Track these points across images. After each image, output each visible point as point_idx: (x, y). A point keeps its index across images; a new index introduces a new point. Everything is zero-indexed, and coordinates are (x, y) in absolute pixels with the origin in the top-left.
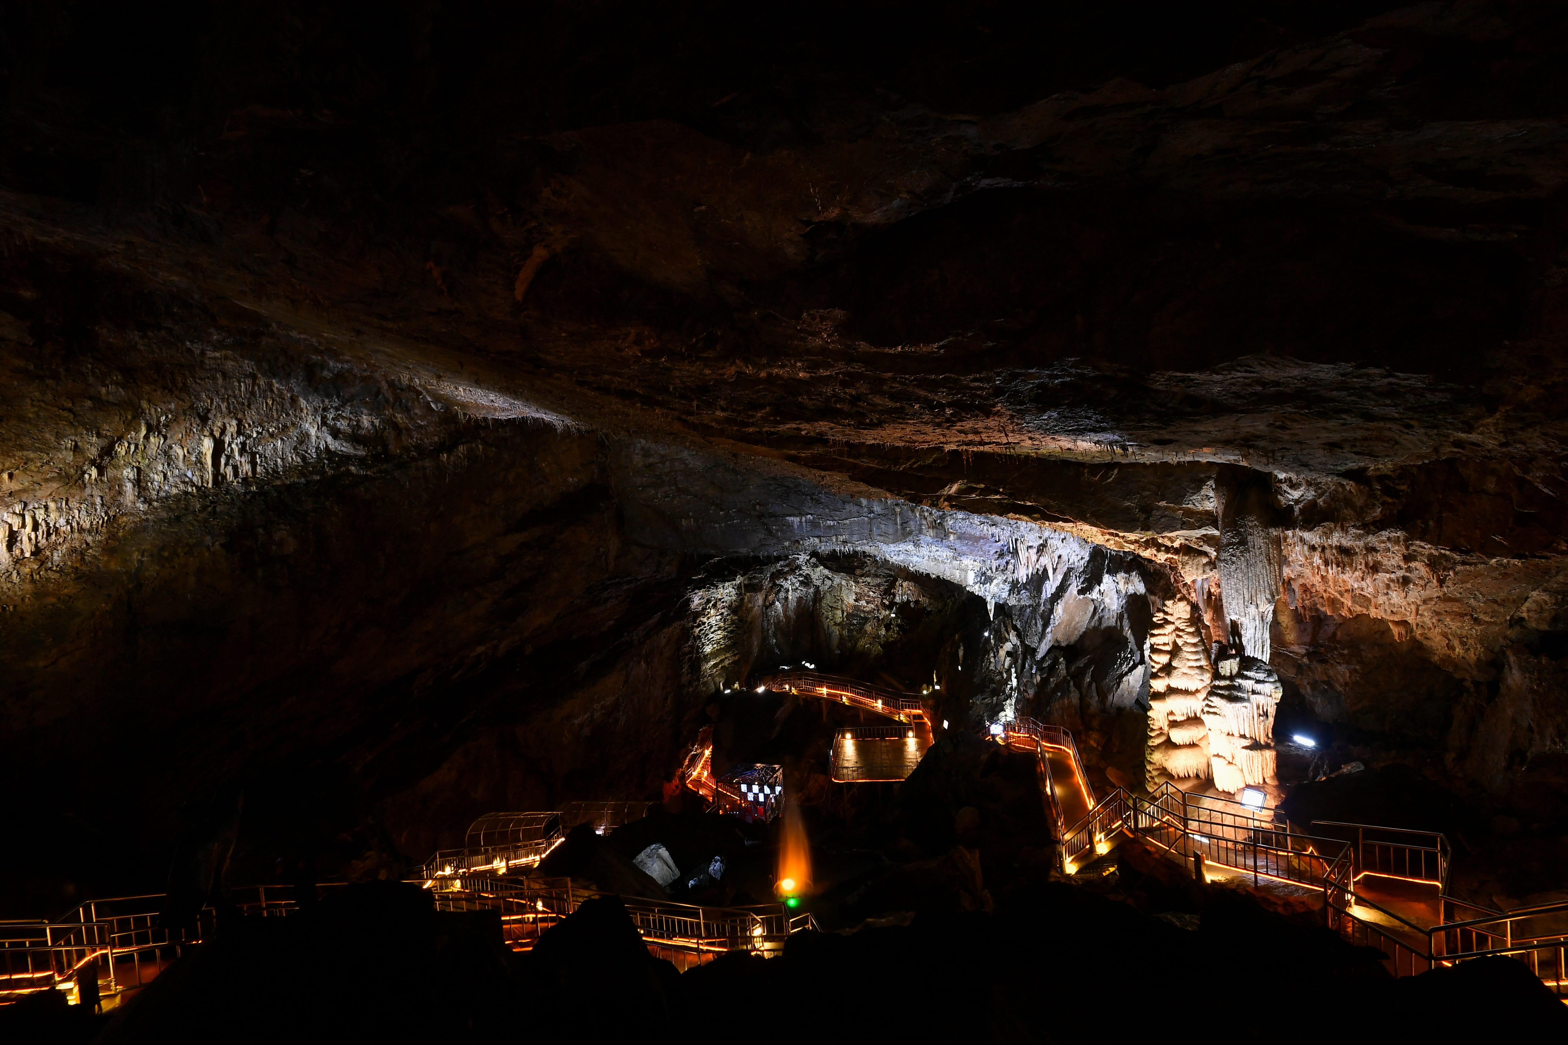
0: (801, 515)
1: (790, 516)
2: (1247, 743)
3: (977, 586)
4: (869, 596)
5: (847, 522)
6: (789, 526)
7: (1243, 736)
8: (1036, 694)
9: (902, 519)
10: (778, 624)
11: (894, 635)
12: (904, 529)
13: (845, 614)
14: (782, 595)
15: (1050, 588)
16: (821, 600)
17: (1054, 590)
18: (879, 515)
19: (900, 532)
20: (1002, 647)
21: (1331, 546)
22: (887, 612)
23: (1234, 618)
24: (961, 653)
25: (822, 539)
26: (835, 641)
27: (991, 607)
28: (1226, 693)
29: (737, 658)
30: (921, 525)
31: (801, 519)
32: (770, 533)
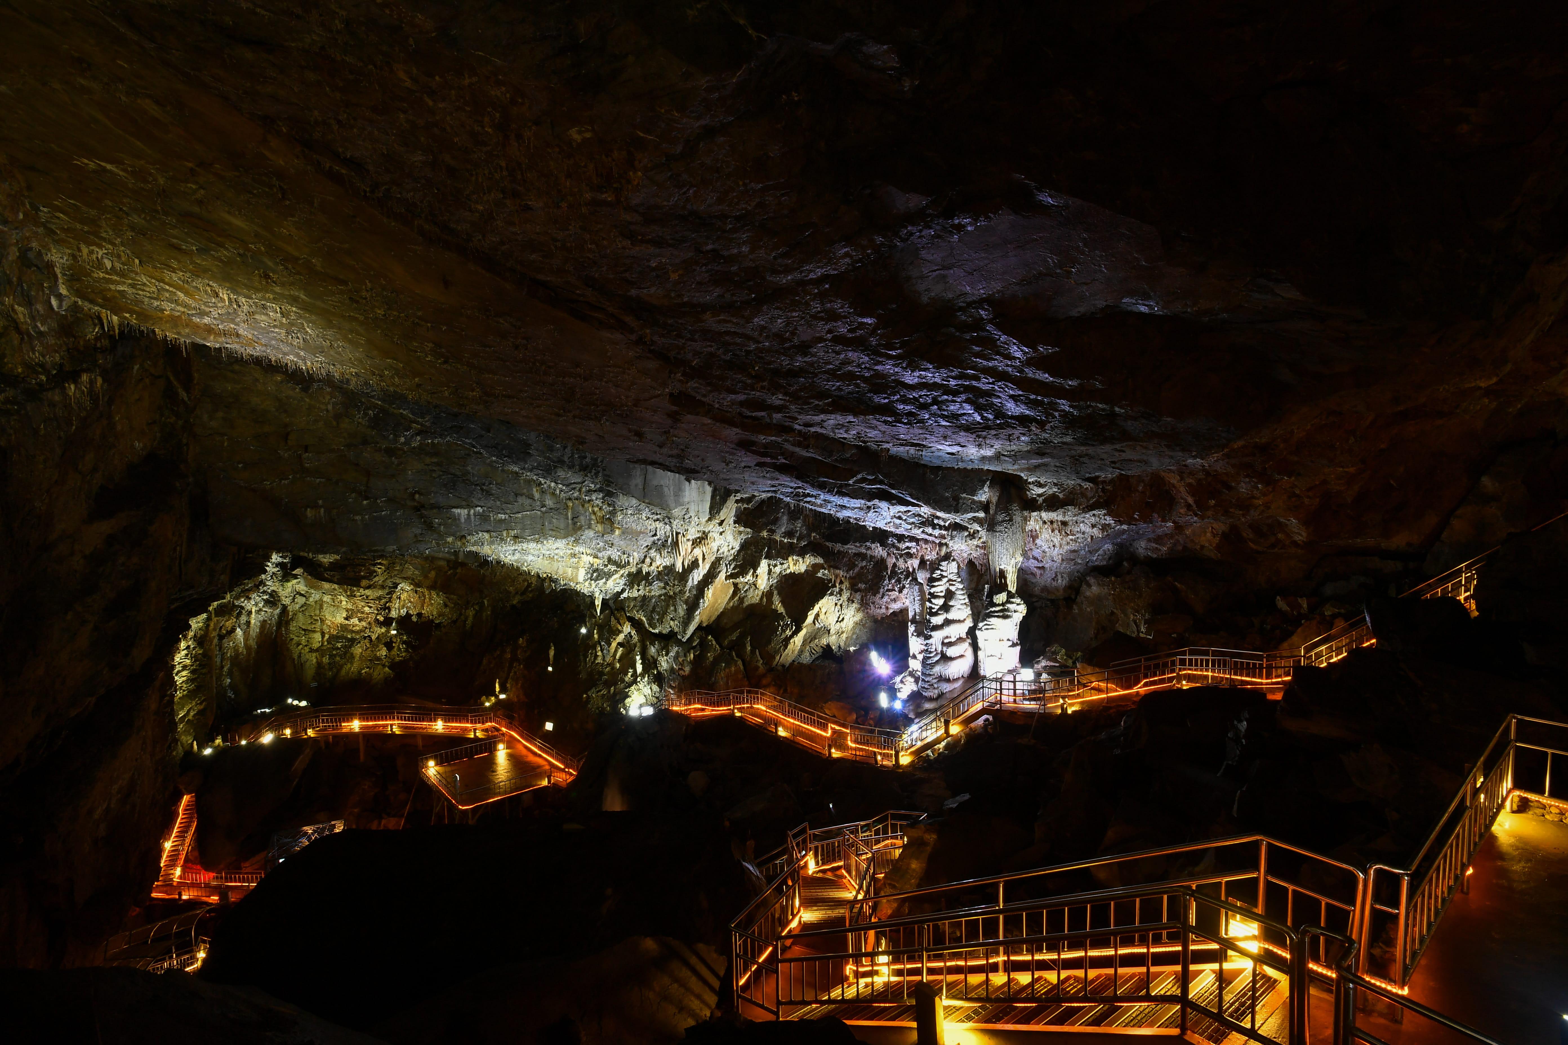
0: (469, 506)
1: (457, 507)
2: (1010, 643)
3: (587, 584)
4: (363, 613)
5: (520, 515)
6: (455, 519)
7: (1008, 640)
8: (692, 670)
9: (573, 513)
11: (400, 652)
12: (575, 524)
13: (327, 636)
14: (243, 619)
15: (697, 576)
16: (288, 623)
17: (701, 577)
18: (551, 509)
19: (571, 526)
20: (615, 639)
22: (383, 630)
23: (1002, 567)
24: (552, 653)
25: (492, 533)
26: (310, 672)
27: (598, 602)
28: (1001, 614)
30: (590, 520)
31: (469, 512)
32: (430, 527)
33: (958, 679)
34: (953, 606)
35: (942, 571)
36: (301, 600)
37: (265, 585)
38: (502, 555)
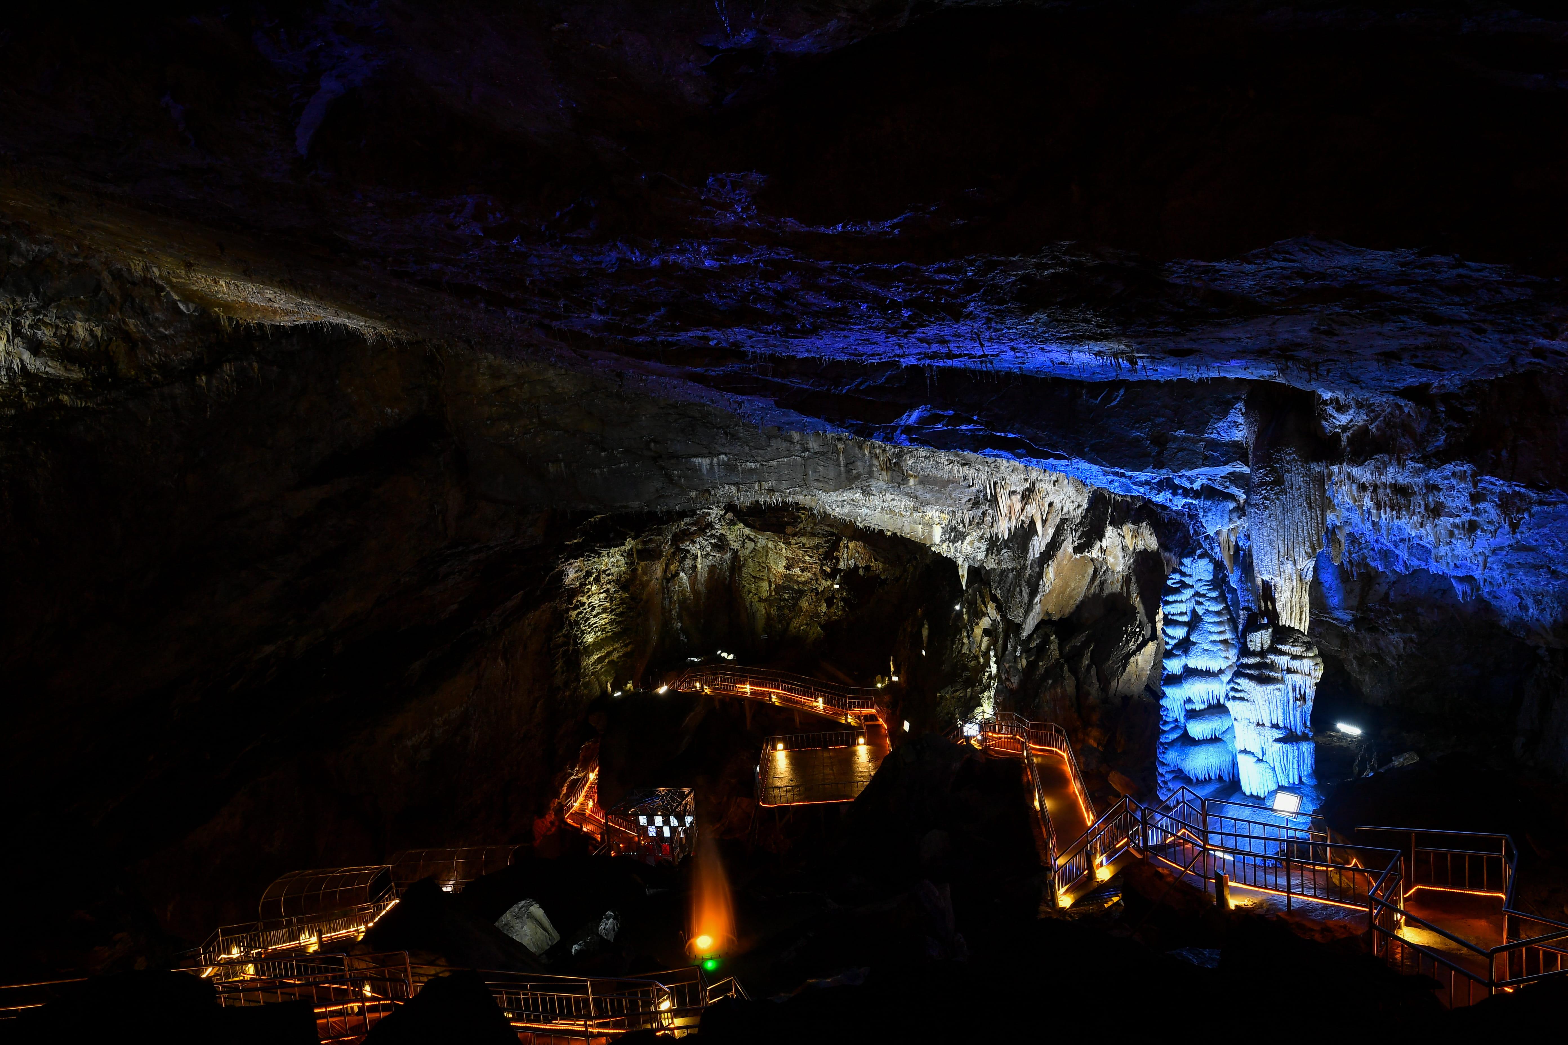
0: (711, 455)
1: (697, 456)
2: (1280, 734)
3: (945, 546)
4: (804, 562)
5: (774, 463)
6: (696, 470)
7: (1275, 726)
8: (1022, 683)
9: (846, 458)
10: (683, 603)
11: (838, 611)
12: (848, 471)
13: (773, 586)
14: (688, 563)
15: (1038, 545)
16: (740, 568)
17: (1043, 548)
18: (816, 453)
19: (843, 476)
20: (977, 624)
21: (1384, 484)
22: (829, 583)
23: (1266, 577)
24: (925, 632)
25: (741, 486)
26: (761, 623)
27: (963, 572)
28: (1255, 673)
29: (629, 649)
30: (871, 466)
31: (712, 461)
32: (669, 479)
33: (1207, 781)
34: (1194, 644)
35: (1183, 574)
36: (750, 545)
37: (713, 528)
38: (828, 508)
